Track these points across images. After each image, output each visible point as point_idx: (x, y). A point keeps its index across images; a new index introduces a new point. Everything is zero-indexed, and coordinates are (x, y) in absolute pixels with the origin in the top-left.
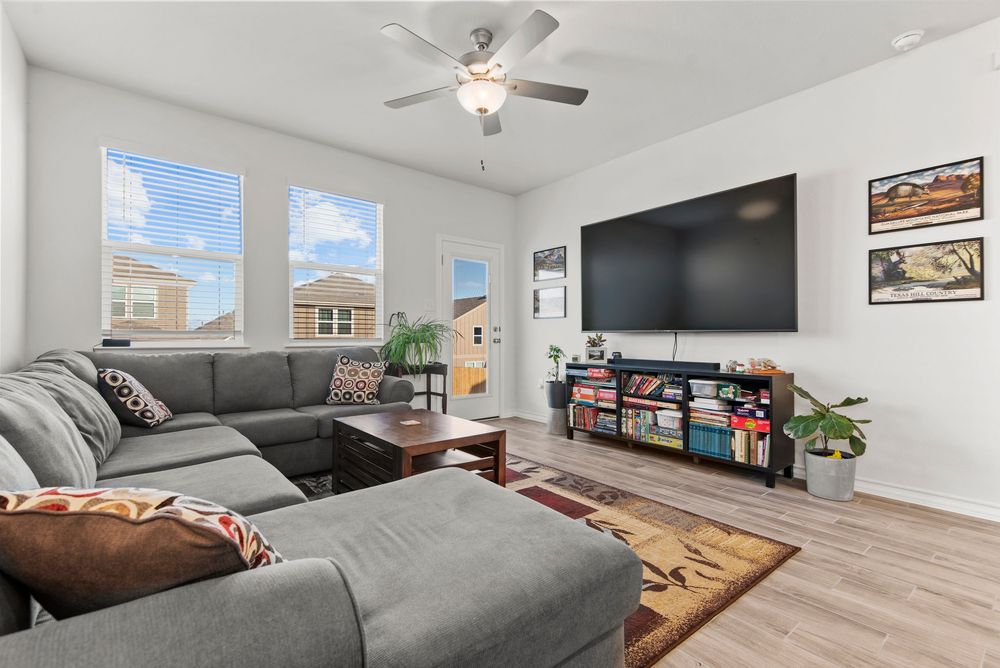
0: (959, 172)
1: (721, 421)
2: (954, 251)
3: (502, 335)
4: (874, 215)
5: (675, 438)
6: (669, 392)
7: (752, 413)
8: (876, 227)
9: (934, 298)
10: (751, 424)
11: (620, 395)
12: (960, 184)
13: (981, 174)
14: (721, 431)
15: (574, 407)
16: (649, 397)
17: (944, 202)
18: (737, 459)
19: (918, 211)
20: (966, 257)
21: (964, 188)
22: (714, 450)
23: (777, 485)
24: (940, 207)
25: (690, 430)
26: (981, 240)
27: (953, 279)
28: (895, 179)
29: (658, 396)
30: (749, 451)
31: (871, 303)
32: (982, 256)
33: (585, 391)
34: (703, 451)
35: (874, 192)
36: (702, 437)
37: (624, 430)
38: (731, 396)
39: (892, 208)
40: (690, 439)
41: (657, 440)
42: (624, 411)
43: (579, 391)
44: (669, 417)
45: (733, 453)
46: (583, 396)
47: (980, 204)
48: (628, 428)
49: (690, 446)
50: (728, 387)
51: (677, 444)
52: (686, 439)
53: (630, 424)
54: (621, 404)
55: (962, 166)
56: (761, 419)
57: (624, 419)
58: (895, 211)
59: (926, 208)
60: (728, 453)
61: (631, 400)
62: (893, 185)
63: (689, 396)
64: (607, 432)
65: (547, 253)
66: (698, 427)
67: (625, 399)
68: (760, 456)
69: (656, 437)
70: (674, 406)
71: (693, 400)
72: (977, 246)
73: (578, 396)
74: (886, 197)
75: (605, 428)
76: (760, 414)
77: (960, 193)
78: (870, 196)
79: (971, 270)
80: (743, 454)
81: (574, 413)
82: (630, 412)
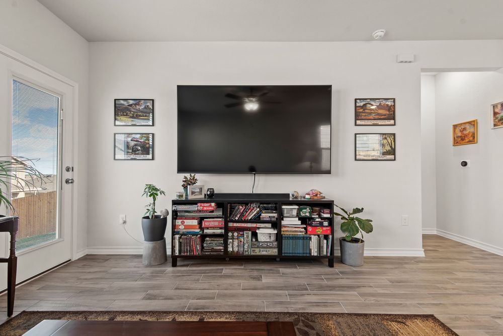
0: (387, 103)
1: (300, 232)
2: (386, 138)
3: (74, 175)
4: (357, 117)
5: (271, 248)
6: (265, 216)
7: (321, 224)
8: (358, 122)
9: (379, 159)
10: (319, 231)
11: (226, 223)
12: (388, 108)
13: (394, 106)
14: (303, 238)
15: (180, 238)
16: (251, 221)
17: (383, 116)
18: (312, 254)
19: (374, 117)
20: (390, 141)
21: (389, 110)
22: (300, 251)
23: (335, 265)
24: (382, 117)
25: (283, 241)
26: (394, 135)
27: (385, 151)
28: (365, 101)
29: (257, 219)
30: (320, 247)
31: (356, 160)
32: (394, 141)
33: (188, 222)
34: (293, 253)
35: (358, 105)
36: (291, 244)
37: (230, 249)
38: (308, 214)
39: (364, 114)
40: (283, 247)
41: (258, 252)
42: (230, 234)
43: (183, 223)
44: (266, 233)
45: (310, 250)
46: (187, 227)
47: (394, 119)
48: (234, 246)
49: (283, 252)
50: (306, 209)
51: (274, 252)
52: (280, 247)
53: (236, 243)
54: (227, 229)
55: (388, 101)
56: (326, 226)
57: (231, 241)
58: (365, 116)
59: (377, 117)
60: (308, 252)
61: (236, 225)
62: (365, 103)
63: (281, 217)
64: (215, 253)
65: (131, 102)
66: (289, 238)
67: (230, 224)
68: (325, 250)
69: (257, 250)
70: (269, 225)
71: (283, 220)
72: (393, 137)
73: (182, 227)
74: (362, 108)
75: (213, 250)
76: (326, 224)
77: (388, 113)
78: (356, 106)
79: (391, 147)
80: (317, 250)
81: (180, 243)
82: (236, 234)
